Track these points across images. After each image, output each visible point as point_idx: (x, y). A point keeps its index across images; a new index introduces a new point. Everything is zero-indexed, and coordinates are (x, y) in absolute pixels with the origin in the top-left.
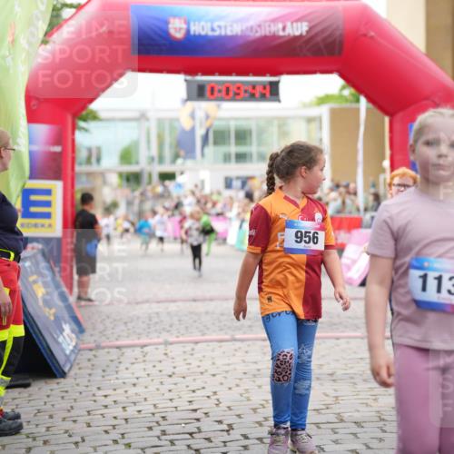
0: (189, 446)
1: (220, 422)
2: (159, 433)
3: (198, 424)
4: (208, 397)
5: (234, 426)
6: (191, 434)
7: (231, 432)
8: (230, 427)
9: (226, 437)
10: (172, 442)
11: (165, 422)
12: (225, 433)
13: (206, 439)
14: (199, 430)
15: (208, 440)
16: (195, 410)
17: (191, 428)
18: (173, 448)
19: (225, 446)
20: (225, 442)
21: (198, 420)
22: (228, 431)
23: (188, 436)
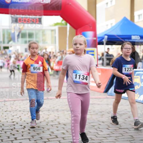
0: (11, 133)
1: (21, 125)
2: (1, 130)
3: (14, 126)
4: (18, 118)
5: (26, 127)
6: (12, 130)
7: (25, 128)
8: (25, 127)
9: (23, 130)
10: (5, 132)
11: (4, 126)
12: (23, 129)
13: (17, 131)
14: (15, 128)
15: (18, 131)
16: (13, 122)
17: (12, 128)
18: (6, 134)
19: (23, 133)
20: (23, 132)
21: (14, 125)
22: (24, 128)
23: (11, 130)
